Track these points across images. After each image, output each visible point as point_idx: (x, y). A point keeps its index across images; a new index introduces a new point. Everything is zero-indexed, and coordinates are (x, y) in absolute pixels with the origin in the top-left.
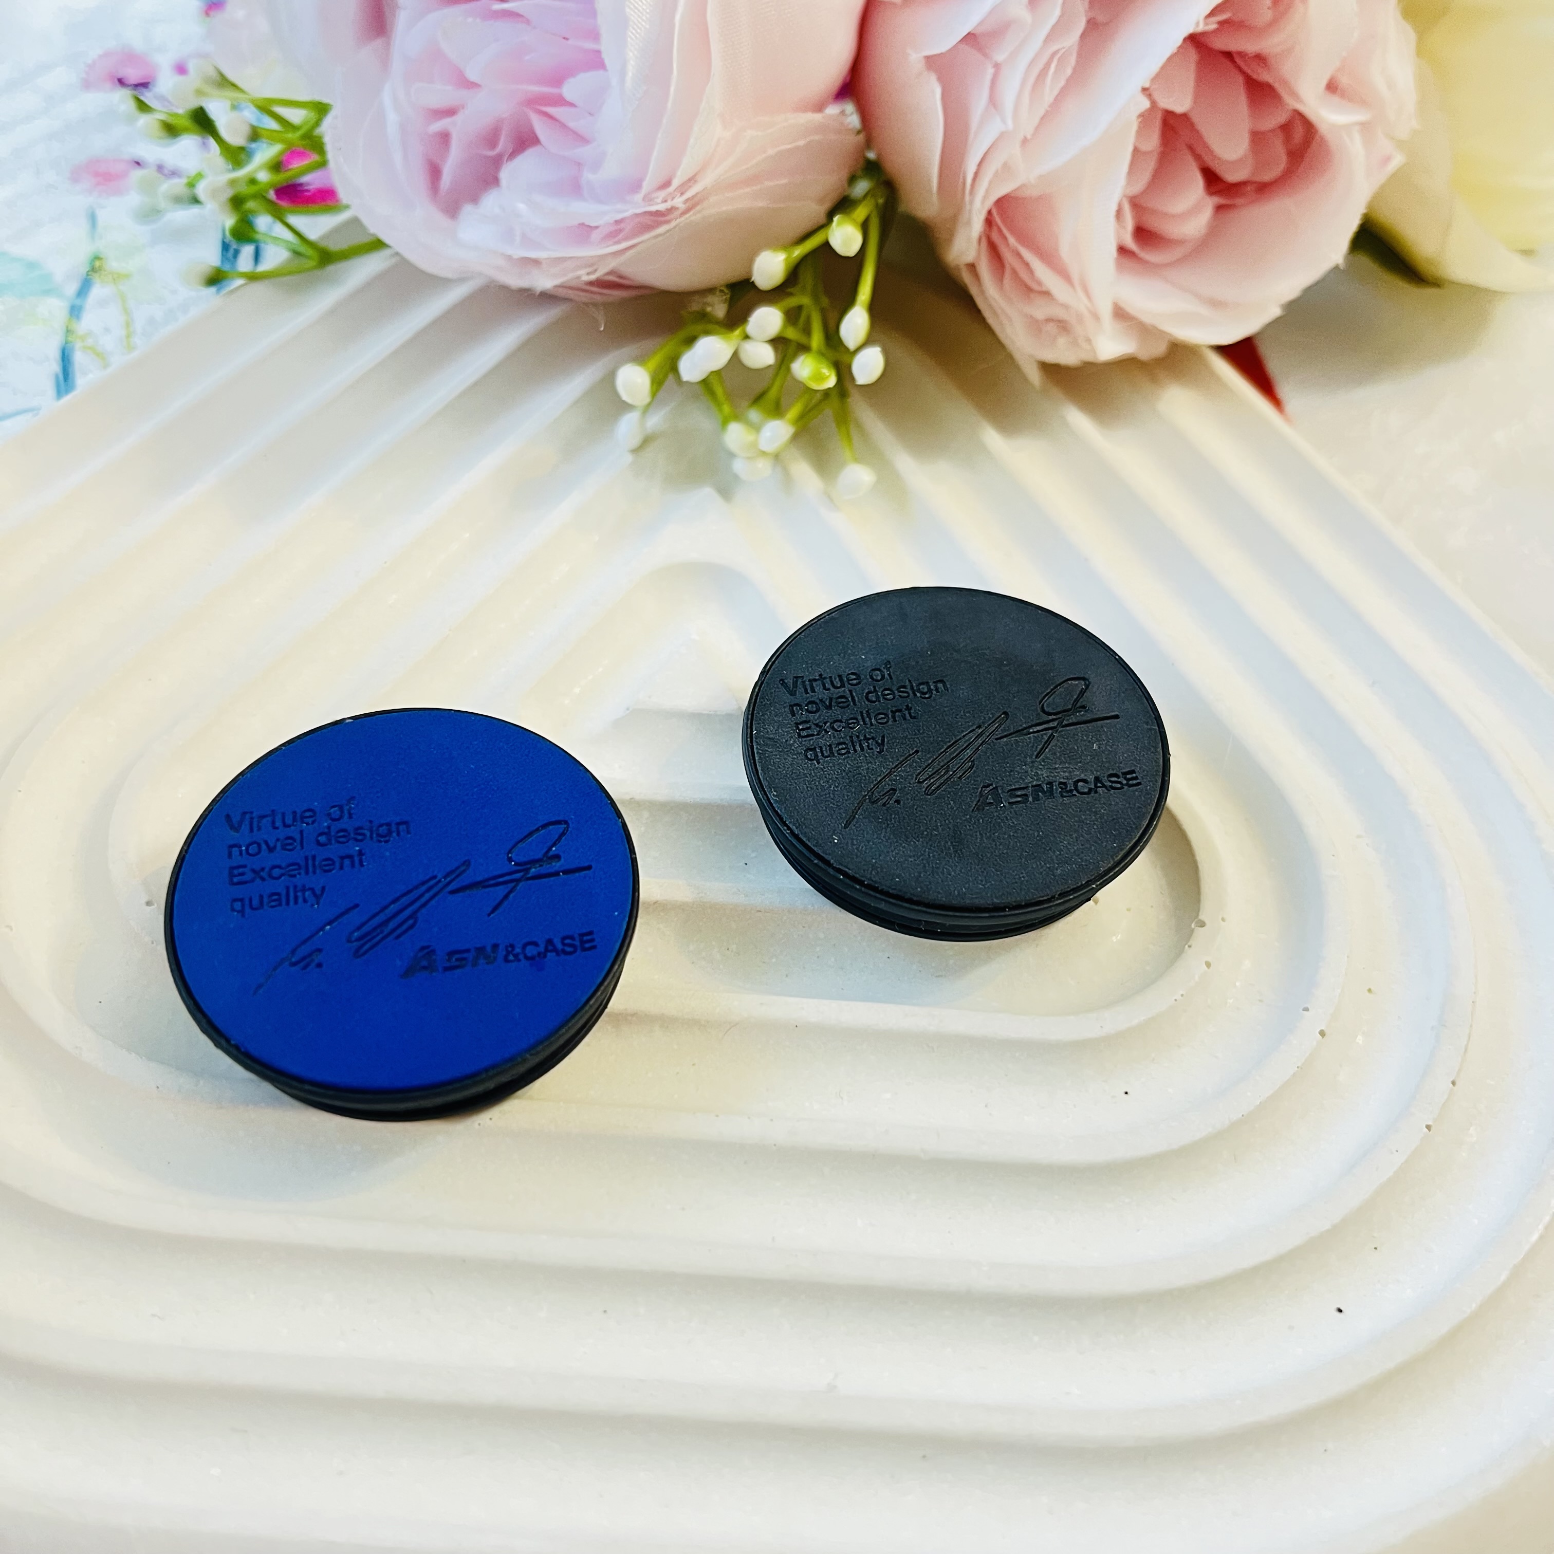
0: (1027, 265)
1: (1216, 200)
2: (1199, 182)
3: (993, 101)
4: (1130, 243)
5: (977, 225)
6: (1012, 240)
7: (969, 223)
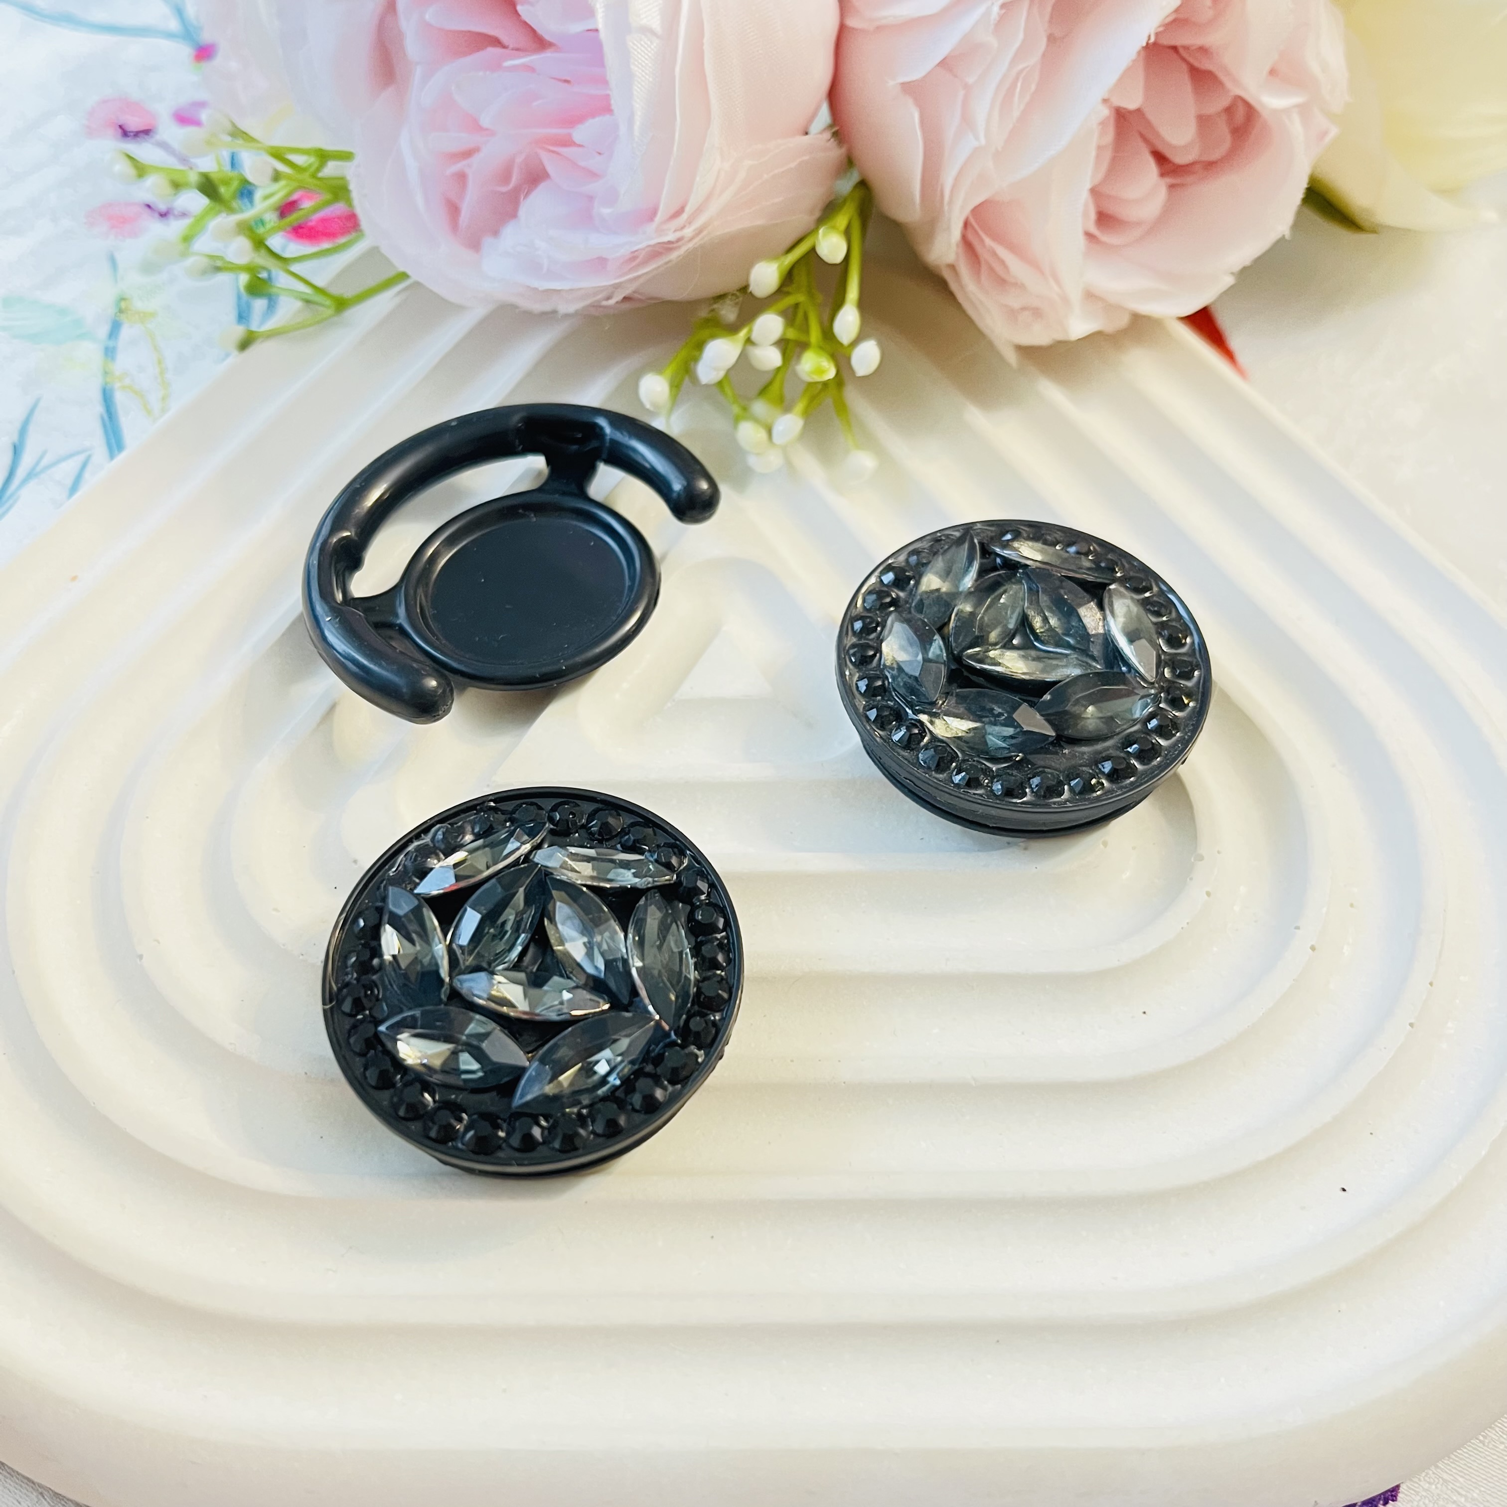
0: (1002, 262)
1: (1169, 180)
2: (1152, 167)
3: (967, 120)
4: (1093, 229)
5: (956, 232)
6: (988, 241)
7: (948, 229)
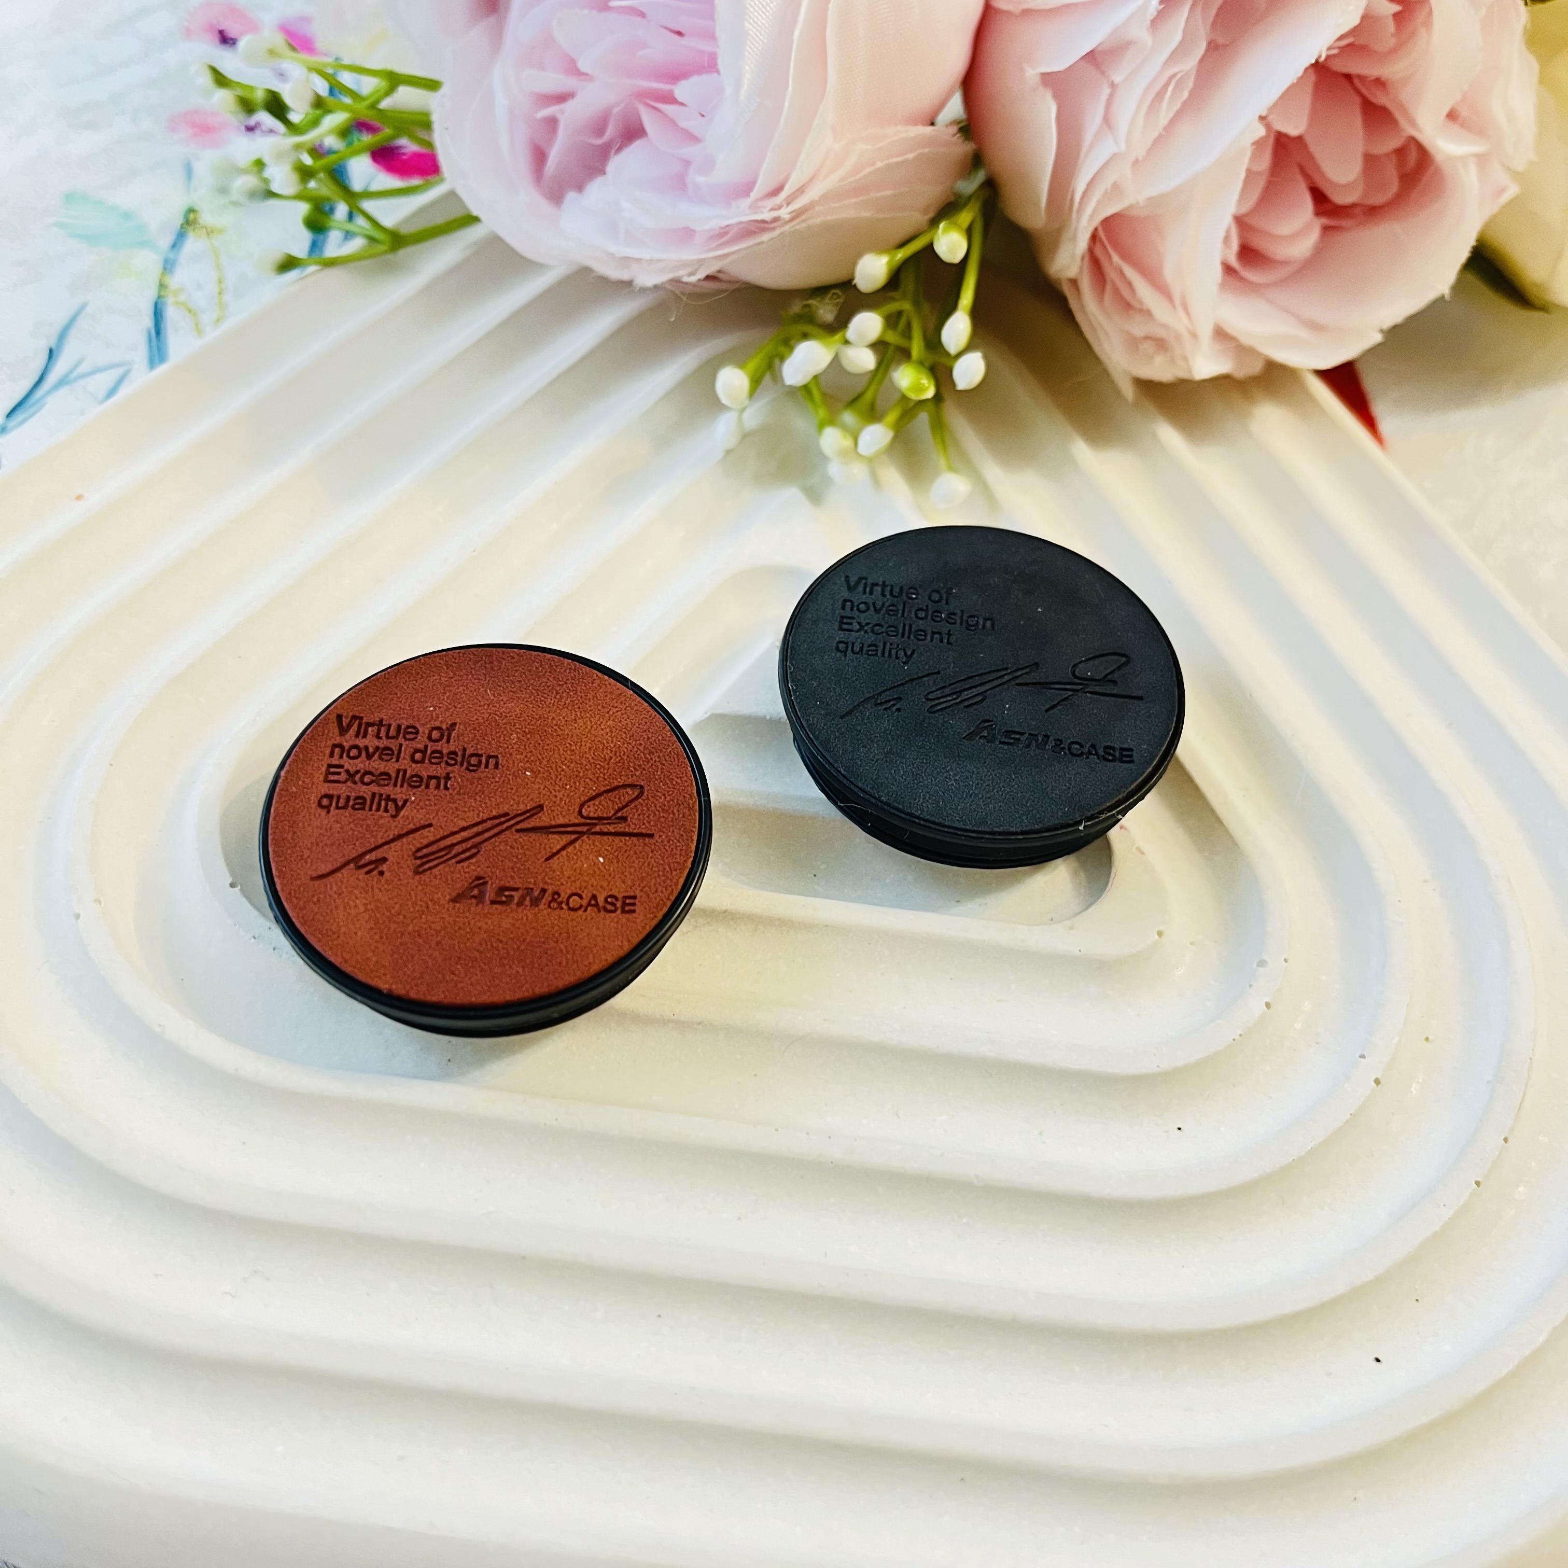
0: (1130, 284)
1: (1324, 221)
2: (1307, 204)
3: (1108, 121)
4: (1234, 262)
5: (1083, 243)
6: (1117, 259)
7: (1074, 239)
